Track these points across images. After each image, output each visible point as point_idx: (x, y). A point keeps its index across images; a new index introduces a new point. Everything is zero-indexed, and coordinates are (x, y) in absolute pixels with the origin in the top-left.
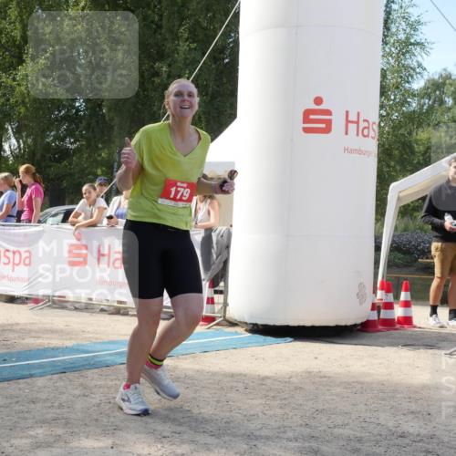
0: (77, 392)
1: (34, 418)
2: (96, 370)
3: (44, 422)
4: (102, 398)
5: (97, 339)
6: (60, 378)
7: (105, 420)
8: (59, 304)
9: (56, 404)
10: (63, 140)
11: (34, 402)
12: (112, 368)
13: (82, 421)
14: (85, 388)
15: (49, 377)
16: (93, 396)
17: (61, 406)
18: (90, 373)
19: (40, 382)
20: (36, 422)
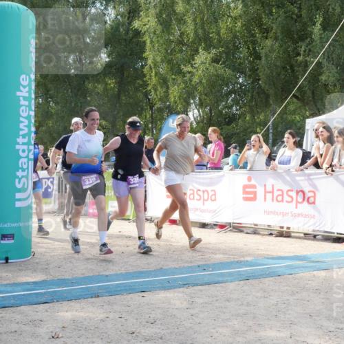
0: (259, 295)
1: (230, 312)
2: (271, 278)
3: (238, 315)
4: (279, 300)
5: (268, 255)
6: (246, 284)
7: (282, 316)
8: (238, 228)
9: (245, 303)
10: (231, 107)
11: (228, 301)
12: (283, 277)
13: (266, 316)
14: (265, 292)
15: (237, 282)
16: (271, 297)
17: (248, 304)
18: (267, 281)
19: (232, 286)
20: (232, 315)
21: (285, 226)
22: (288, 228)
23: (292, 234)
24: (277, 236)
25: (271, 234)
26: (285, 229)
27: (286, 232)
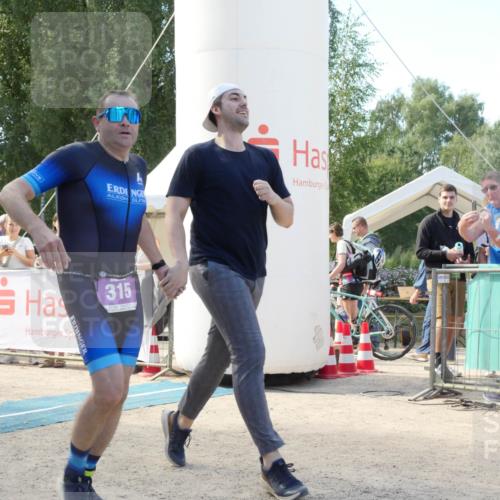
2: (31, 430)
4: (39, 462)
7: (42, 486)
12: (48, 427)
13: (17, 488)
16: (28, 459)
21: (57, 350)
22: (61, 354)
23: (67, 363)
24: (44, 367)
25: (37, 364)
26: (56, 356)
27: (59, 360)
